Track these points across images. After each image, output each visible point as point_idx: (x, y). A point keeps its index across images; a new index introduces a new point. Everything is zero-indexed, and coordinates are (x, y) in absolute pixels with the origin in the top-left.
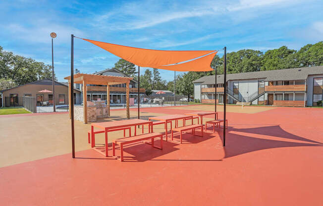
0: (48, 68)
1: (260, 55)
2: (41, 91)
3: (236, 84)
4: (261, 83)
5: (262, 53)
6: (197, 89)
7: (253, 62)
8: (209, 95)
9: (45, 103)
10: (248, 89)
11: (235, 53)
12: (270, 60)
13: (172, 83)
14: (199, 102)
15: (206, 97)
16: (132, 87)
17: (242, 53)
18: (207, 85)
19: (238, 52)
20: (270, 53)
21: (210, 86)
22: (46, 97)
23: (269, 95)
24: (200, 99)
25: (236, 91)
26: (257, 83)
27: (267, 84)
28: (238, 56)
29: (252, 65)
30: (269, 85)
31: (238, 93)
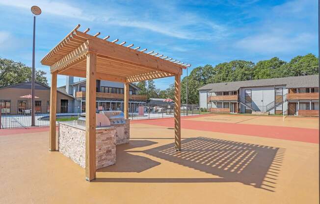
0: (40, 74)
1: (251, 66)
2: (23, 97)
3: (248, 92)
4: (278, 91)
5: (254, 63)
6: (203, 97)
7: (246, 72)
8: (218, 103)
9: (28, 111)
10: (262, 98)
11: (227, 63)
12: (263, 71)
13: (165, 91)
14: (206, 111)
15: (214, 106)
16: (133, 94)
17: (234, 63)
18: (215, 92)
19: (230, 63)
20: (262, 64)
21: (219, 93)
22: (30, 104)
23: (289, 104)
24: (206, 108)
25: (248, 99)
26: (274, 91)
27: (286, 91)
28: (230, 66)
29: (245, 74)
30: (289, 92)
31: (251, 101)
